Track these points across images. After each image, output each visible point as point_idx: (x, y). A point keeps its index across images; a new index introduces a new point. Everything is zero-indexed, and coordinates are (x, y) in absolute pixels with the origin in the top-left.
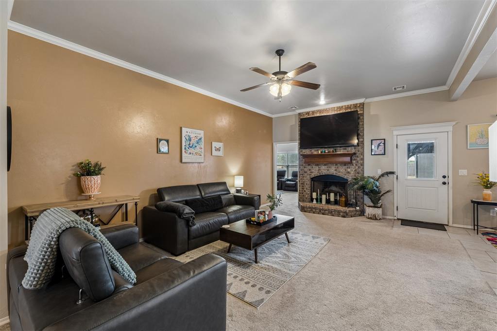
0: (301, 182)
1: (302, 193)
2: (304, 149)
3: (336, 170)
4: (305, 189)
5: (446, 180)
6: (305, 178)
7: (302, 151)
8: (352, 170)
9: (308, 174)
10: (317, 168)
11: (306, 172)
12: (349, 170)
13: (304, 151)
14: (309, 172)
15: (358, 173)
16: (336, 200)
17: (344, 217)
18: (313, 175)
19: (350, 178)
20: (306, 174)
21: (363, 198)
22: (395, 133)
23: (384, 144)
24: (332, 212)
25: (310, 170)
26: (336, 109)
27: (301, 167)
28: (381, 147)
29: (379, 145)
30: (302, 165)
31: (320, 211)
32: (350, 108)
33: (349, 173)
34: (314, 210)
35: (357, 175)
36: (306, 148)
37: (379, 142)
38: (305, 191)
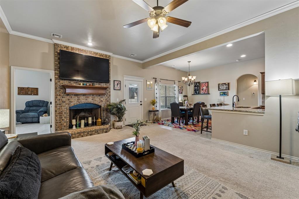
0: (58, 112)
1: (60, 122)
2: (62, 79)
3: (93, 99)
4: (63, 118)
5: (141, 103)
6: (63, 107)
7: (59, 82)
8: (104, 99)
9: (66, 104)
10: (76, 98)
11: (65, 102)
12: (102, 99)
13: (62, 81)
14: (67, 102)
15: (108, 101)
16: (93, 122)
17: (106, 132)
18: (72, 104)
19: (103, 105)
20: (64, 104)
21: (110, 117)
22: (125, 78)
23: (120, 84)
24: (97, 131)
25: (69, 100)
26: (92, 53)
27: (59, 97)
28: (119, 86)
29: (118, 84)
30: (60, 95)
31: (88, 133)
32: (103, 56)
33: (102, 101)
34: (82, 134)
35: (107, 102)
36: (65, 80)
37: (117, 82)
38: (63, 120)
